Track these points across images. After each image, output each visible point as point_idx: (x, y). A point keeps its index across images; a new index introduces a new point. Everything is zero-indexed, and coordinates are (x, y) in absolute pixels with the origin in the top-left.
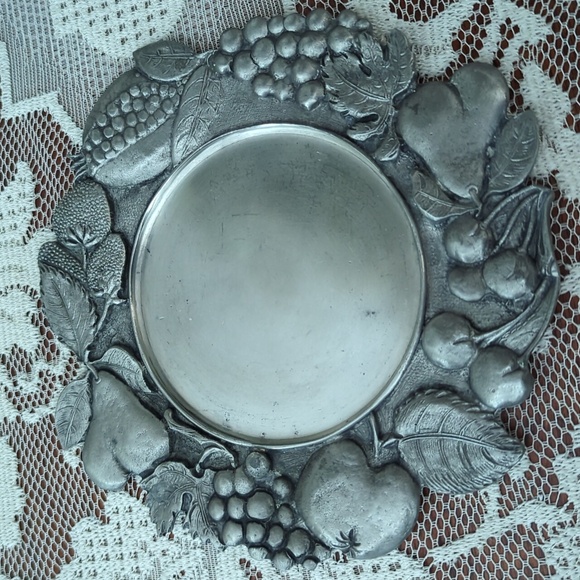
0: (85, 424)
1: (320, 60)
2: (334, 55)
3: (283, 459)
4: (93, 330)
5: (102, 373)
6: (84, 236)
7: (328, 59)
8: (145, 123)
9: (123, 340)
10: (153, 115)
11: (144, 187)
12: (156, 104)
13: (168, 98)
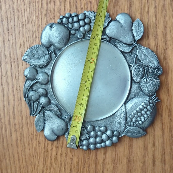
0: (133, 28)
1: (90, 137)
2: (86, 139)
3: (75, 39)
4: (137, 54)
5: (131, 44)
6: (147, 79)
7: (88, 138)
8: (135, 114)
9: (128, 54)
10: (134, 117)
11: (133, 97)
12: (134, 120)
13: (130, 122)
